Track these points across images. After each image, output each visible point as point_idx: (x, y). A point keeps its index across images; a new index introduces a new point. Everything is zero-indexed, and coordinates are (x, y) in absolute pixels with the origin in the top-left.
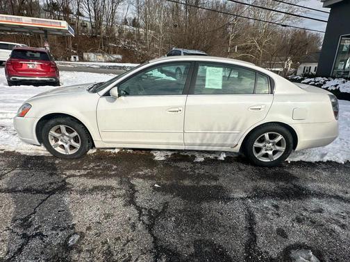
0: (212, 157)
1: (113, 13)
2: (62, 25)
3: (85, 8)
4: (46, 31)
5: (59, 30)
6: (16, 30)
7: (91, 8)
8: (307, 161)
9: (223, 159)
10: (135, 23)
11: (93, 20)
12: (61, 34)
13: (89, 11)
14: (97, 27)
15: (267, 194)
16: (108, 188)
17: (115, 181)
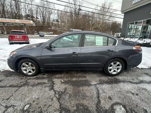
1: (49, 17)
2: (31, 22)
3: (39, 16)
4: (25, 24)
6: (14, 24)
10: (57, 21)
11: (42, 20)
12: (30, 25)
13: (41, 17)
14: (44, 23)
15: (104, 82)
16: (44, 83)
17: (46, 80)
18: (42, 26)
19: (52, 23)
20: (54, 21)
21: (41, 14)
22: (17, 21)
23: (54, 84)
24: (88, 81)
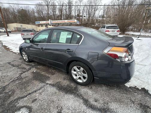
1: (94, 14)
2: (75, 21)
7: (87, 14)
11: (87, 18)
14: (88, 20)
15: (58, 85)
16: (25, 68)
17: (29, 67)
18: (86, 23)
19: (97, 20)
20: (100, 17)
21: (87, 12)
22: (66, 21)
23: (28, 71)
24: (48, 78)
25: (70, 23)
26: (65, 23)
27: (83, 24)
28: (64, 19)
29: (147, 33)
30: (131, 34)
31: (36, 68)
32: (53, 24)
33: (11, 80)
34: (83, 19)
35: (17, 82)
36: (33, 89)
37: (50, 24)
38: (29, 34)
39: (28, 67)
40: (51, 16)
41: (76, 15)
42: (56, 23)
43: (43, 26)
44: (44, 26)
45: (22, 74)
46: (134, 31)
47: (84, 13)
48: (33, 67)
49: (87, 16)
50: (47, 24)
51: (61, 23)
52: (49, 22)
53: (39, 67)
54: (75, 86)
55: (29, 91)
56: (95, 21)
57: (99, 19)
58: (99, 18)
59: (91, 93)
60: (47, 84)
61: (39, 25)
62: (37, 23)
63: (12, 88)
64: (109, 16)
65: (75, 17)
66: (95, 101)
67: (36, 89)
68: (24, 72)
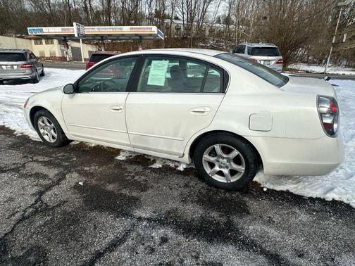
0: (172, 165)
1: (204, 11)
2: (153, 30)
3: (179, 12)
4: (141, 36)
5: (151, 35)
6: (121, 38)
7: (185, 11)
8: (296, 193)
9: (182, 170)
10: (227, 21)
11: (185, 23)
12: (152, 38)
13: (183, 14)
14: (188, 29)
15: (176, 221)
16: (45, 177)
17: (56, 172)
18: (183, 38)
19: (212, 31)
20: (219, 21)
21: (185, 5)
22: (126, 30)
23: (58, 184)
24: (134, 202)
25: (136, 35)
26: (123, 35)
27: (175, 39)
28: (117, 24)
29: (339, 68)
30: (304, 69)
31: (79, 172)
32: (87, 35)
33: (14, 215)
34: (174, 26)
35: (39, 221)
36: (104, 238)
37: (76, 35)
38: (15, 67)
39: (52, 173)
40: (76, 10)
41: (153, 11)
42: (96, 35)
43: (52, 43)
44: (55, 41)
45: (41, 193)
46: (308, 63)
47: (177, 9)
48: (68, 169)
49: (185, 16)
50: (65, 36)
51: (109, 35)
52: (74, 30)
53: (86, 168)
54: (224, 220)
55: (92, 245)
56: (207, 33)
57: (218, 28)
58: (218, 25)
59: (275, 233)
60: (140, 219)
61: (38, 39)
62: (32, 31)
63: (31, 241)
64: (243, 20)
65: (149, 18)
66: (299, 256)
67: (112, 237)
68: (49, 188)
